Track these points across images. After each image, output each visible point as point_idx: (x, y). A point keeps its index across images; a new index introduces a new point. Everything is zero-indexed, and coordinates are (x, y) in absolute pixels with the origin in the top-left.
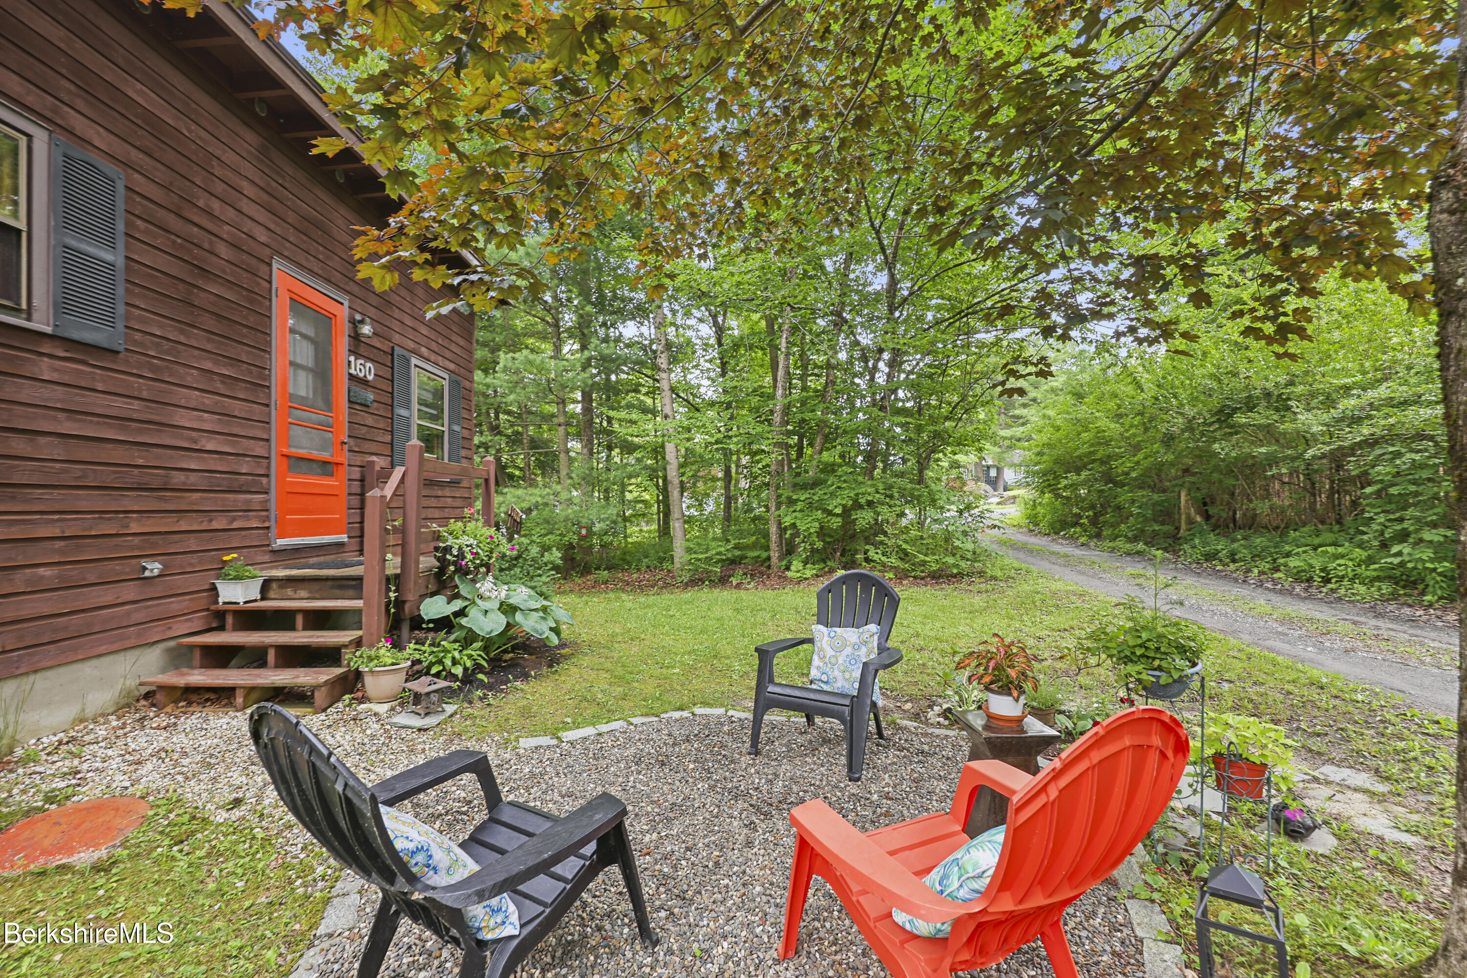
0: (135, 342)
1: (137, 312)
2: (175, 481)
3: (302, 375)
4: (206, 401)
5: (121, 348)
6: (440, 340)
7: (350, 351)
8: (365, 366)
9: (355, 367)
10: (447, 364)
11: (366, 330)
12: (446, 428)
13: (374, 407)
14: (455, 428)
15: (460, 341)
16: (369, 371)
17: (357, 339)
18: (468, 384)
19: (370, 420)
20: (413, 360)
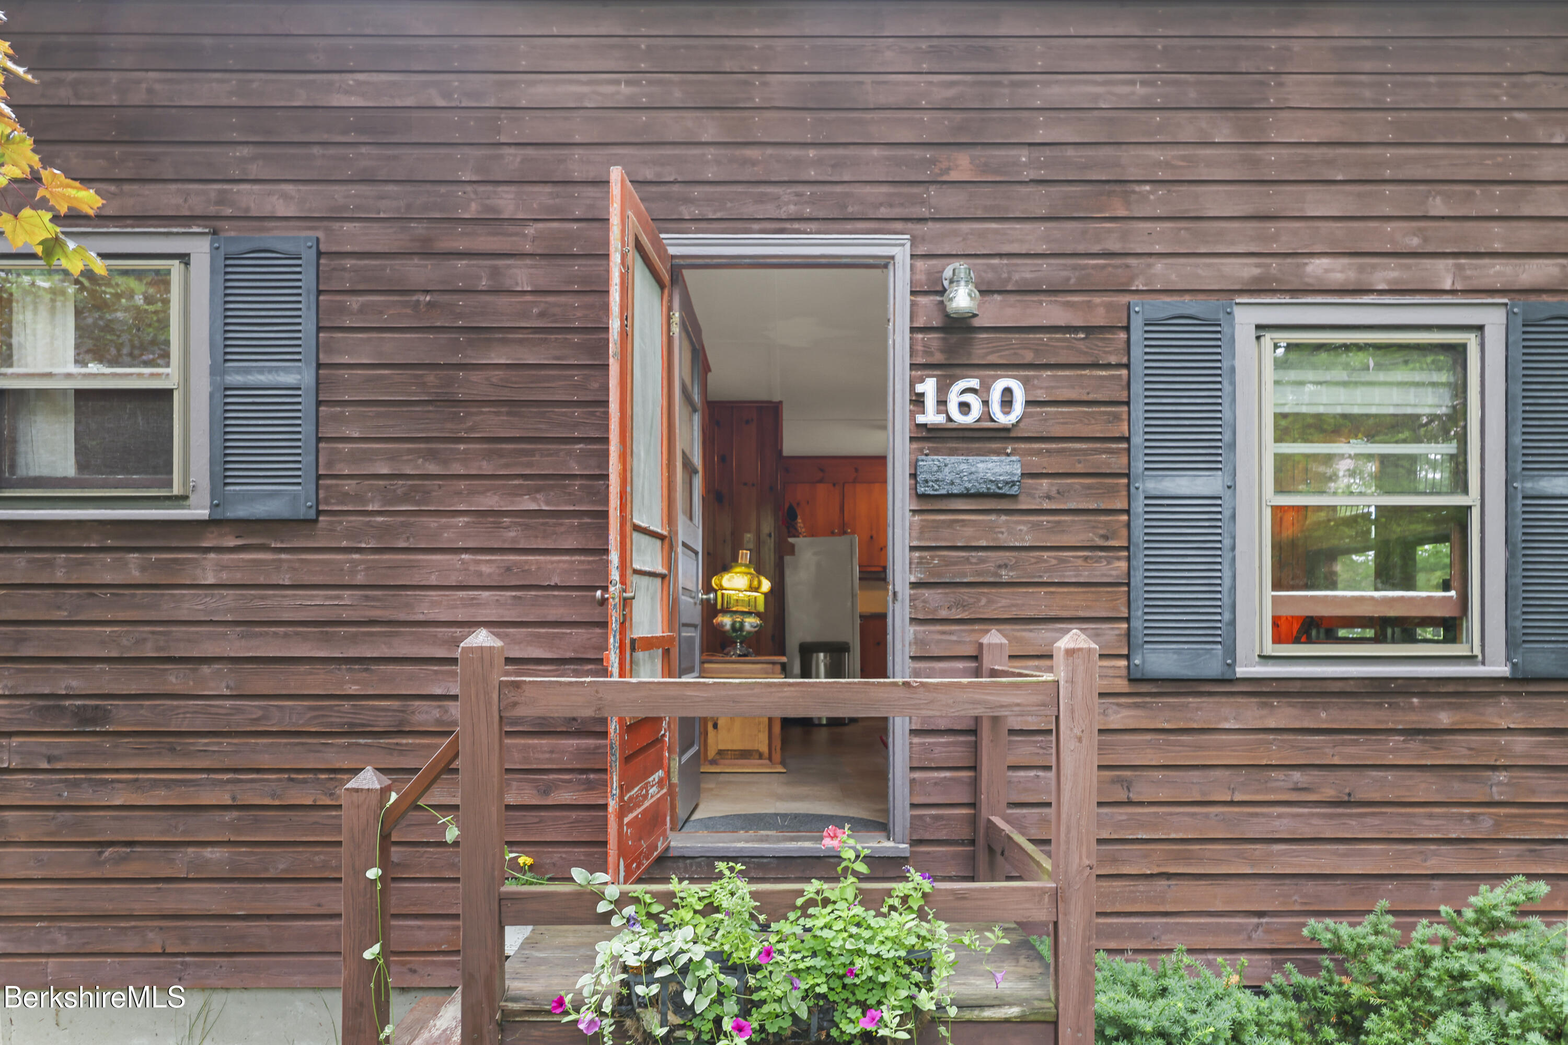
0: (345, 497)
1: (346, 447)
2: (418, 718)
4: (485, 569)
5: (312, 514)
6: (1437, 206)
7: (920, 368)
8: (982, 392)
9: (942, 403)
10: (1497, 271)
11: (962, 301)
12: (1485, 495)
13: (1039, 492)
14: (1557, 483)
16: (1005, 400)
17: (958, 327)
19: (1019, 531)
20: (1245, 318)
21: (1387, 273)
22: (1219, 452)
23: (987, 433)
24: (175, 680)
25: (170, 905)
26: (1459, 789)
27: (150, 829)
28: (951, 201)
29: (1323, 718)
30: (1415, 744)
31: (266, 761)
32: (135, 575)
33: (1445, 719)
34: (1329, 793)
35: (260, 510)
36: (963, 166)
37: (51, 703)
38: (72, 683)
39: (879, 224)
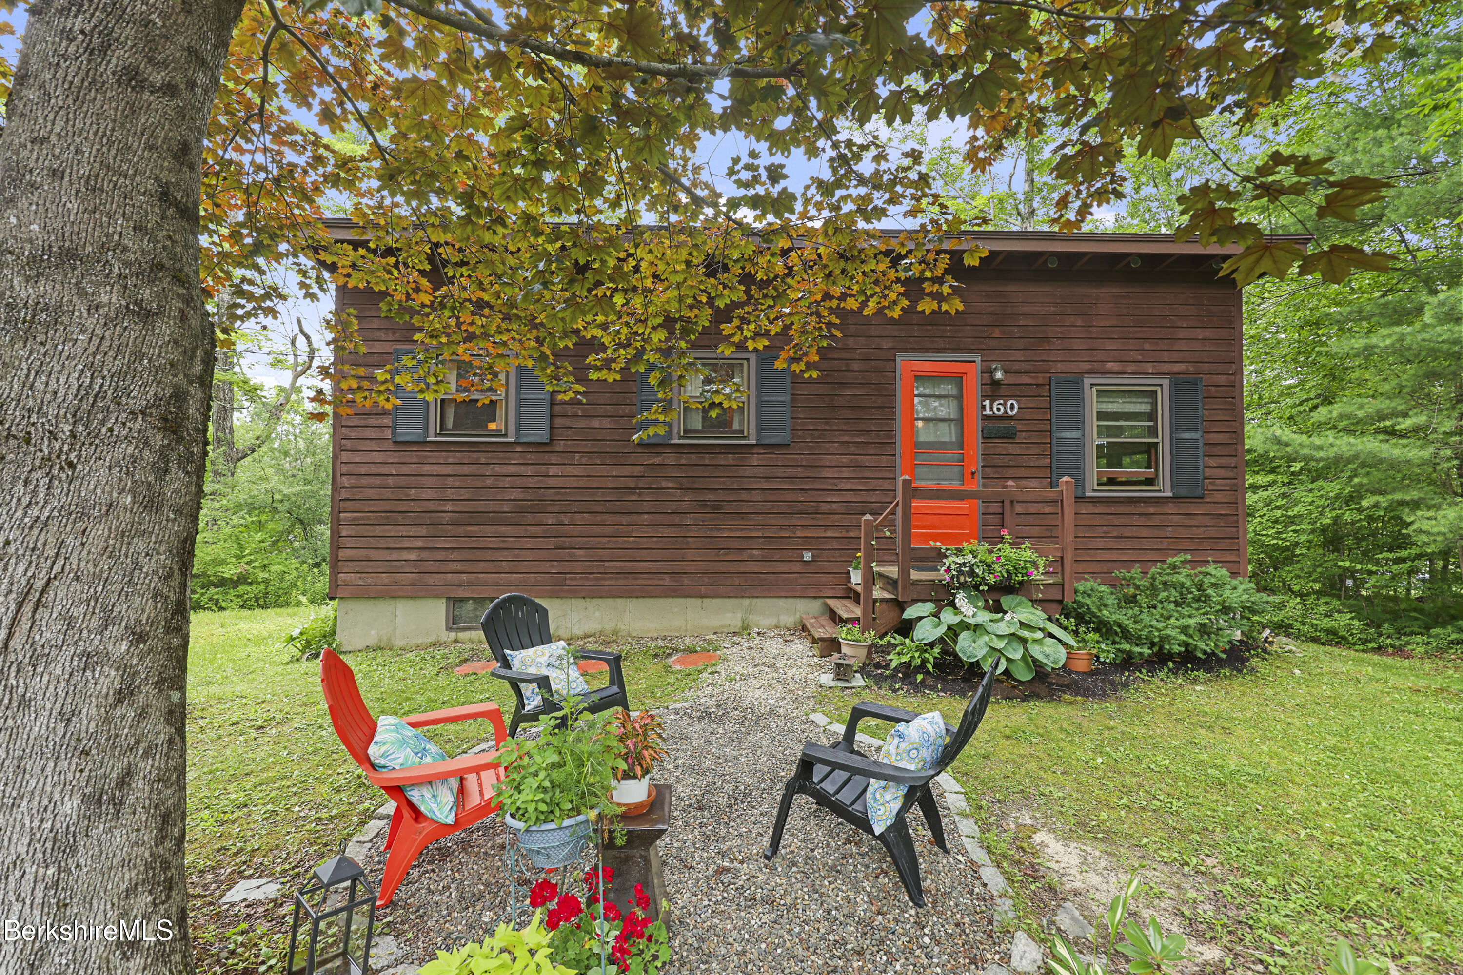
0: (800, 437)
1: (801, 421)
2: (823, 508)
3: (944, 426)
4: (844, 460)
5: (789, 442)
6: (1147, 346)
7: (984, 397)
8: (1004, 405)
9: (991, 408)
10: (1166, 367)
11: (999, 375)
12: (1163, 439)
13: (1021, 437)
14: (1187, 435)
15: (1200, 334)
16: (1011, 407)
17: (996, 384)
18: (1222, 379)
19: (1016, 449)
20: (1087, 382)
21: (1131, 368)
22: (1079, 424)
23: (1006, 418)
24: (744, 496)
25: (742, 570)
26: (1156, 533)
27: (735, 544)
28: (993, 343)
29: (1113, 510)
30: (1142, 518)
31: (773, 522)
32: (731, 462)
33: (1152, 510)
34: (1115, 534)
35: (773, 441)
36: (997, 332)
37: (703, 503)
38: (711, 497)
39: (970, 351)
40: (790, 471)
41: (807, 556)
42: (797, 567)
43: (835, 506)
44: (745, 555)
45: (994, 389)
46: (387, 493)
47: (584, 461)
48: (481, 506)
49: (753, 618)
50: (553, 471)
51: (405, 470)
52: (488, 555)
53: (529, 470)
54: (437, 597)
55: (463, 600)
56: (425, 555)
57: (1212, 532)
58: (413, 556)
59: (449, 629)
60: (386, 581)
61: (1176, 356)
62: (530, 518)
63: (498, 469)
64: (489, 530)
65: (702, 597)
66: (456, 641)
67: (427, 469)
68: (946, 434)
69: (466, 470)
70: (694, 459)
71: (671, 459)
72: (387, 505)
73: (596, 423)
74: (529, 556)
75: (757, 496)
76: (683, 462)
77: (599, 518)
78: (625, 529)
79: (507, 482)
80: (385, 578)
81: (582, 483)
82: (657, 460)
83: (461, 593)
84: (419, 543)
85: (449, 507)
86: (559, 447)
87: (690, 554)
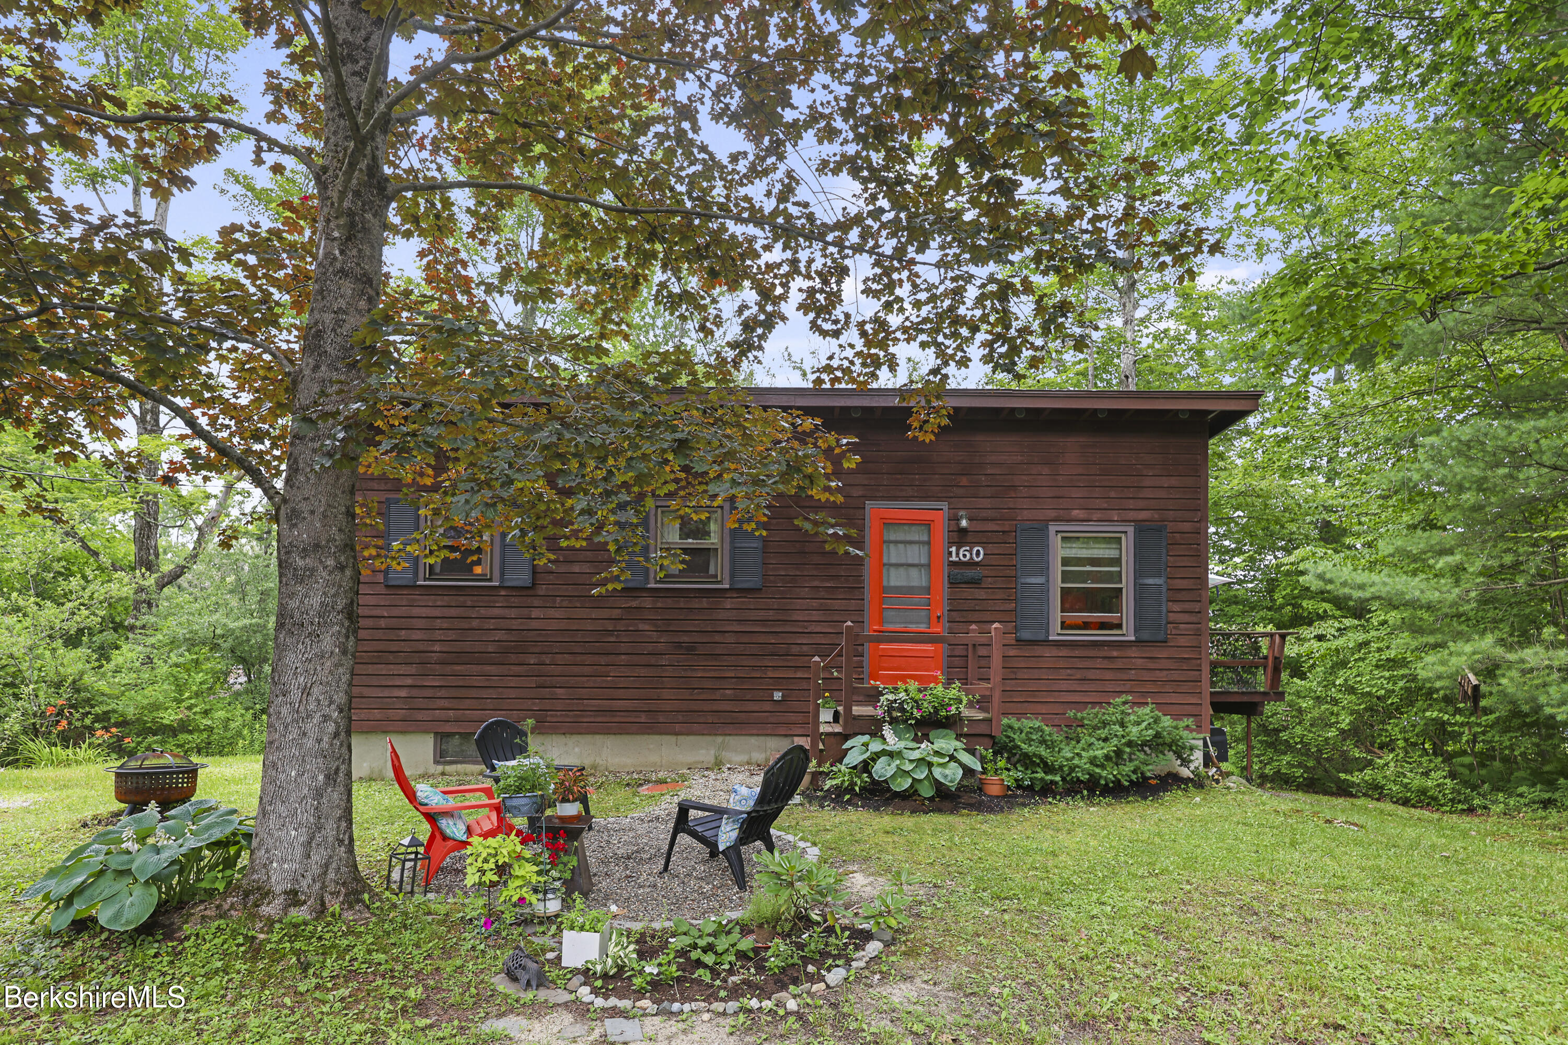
0: (771, 582)
1: (772, 566)
3: (914, 571)
4: (814, 604)
5: (761, 587)
6: (1113, 494)
7: (951, 544)
8: (970, 551)
9: (958, 555)
10: (1132, 515)
11: (964, 523)
12: (1127, 584)
13: (988, 582)
14: (1150, 581)
15: (1166, 482)
16: (978, 553)
17: (963, 531)
18: (1187, 527)
19: (981, 594)
20: (1052, 528)
21: (1097, 515)
22: (1045, 570)
23: (971, 564)
24: (718, 638)
25: (715, 708)
26: (1119, 676)
27: (709, 684)
28: (960, 491)
30: (1105, 662)
31: (745, 663)
32: (705, 605)
33: (1115, 654)
34: (1079, 677)
35: (745, 586)
36: (964, 481)
37: (679, 645)
38: (685, 639)
39: (939, 499)
40: (762, 615)
41: (778, 696)
42: (767, 706)
43: (805, 648)
44: (718, 695)
45: (961, 537)
46: (379, 634)
47: (565, 604)
48: (467, 647)
49: (726, 755)
50: (535, 613)
51: (396, 612)
52: (474, 693)
53: (513, 613)
54: (426, 732)
55: (450, 735)
56: (415, 692)
57: (1175, 675)
58: (403, 693)
59: (436, 762)
60: (379, 717)
61: (1141, 504)
62: (513, 658)
63: (483, 612)
64: (475, 669)
65: (677, 734)
66: (443, 774)
67: (416, 611)
68: (917, 579)
69: (453, 612)
70: (670, 602)
71: (647, 603)
72: (382, 646)
73: (576, 568)
74: (512, 693)
75: (731, 638)
76: (659, 605)
77: (579, 658)
78: (603, 669)
79: (491, 624)
80: (377, 714)
81: (563, 625)
82: (634, 604)
83: (448, 728)
84: (409, 681)
85: (437, 648)
86: (542, 590)
87: (666, 694)
